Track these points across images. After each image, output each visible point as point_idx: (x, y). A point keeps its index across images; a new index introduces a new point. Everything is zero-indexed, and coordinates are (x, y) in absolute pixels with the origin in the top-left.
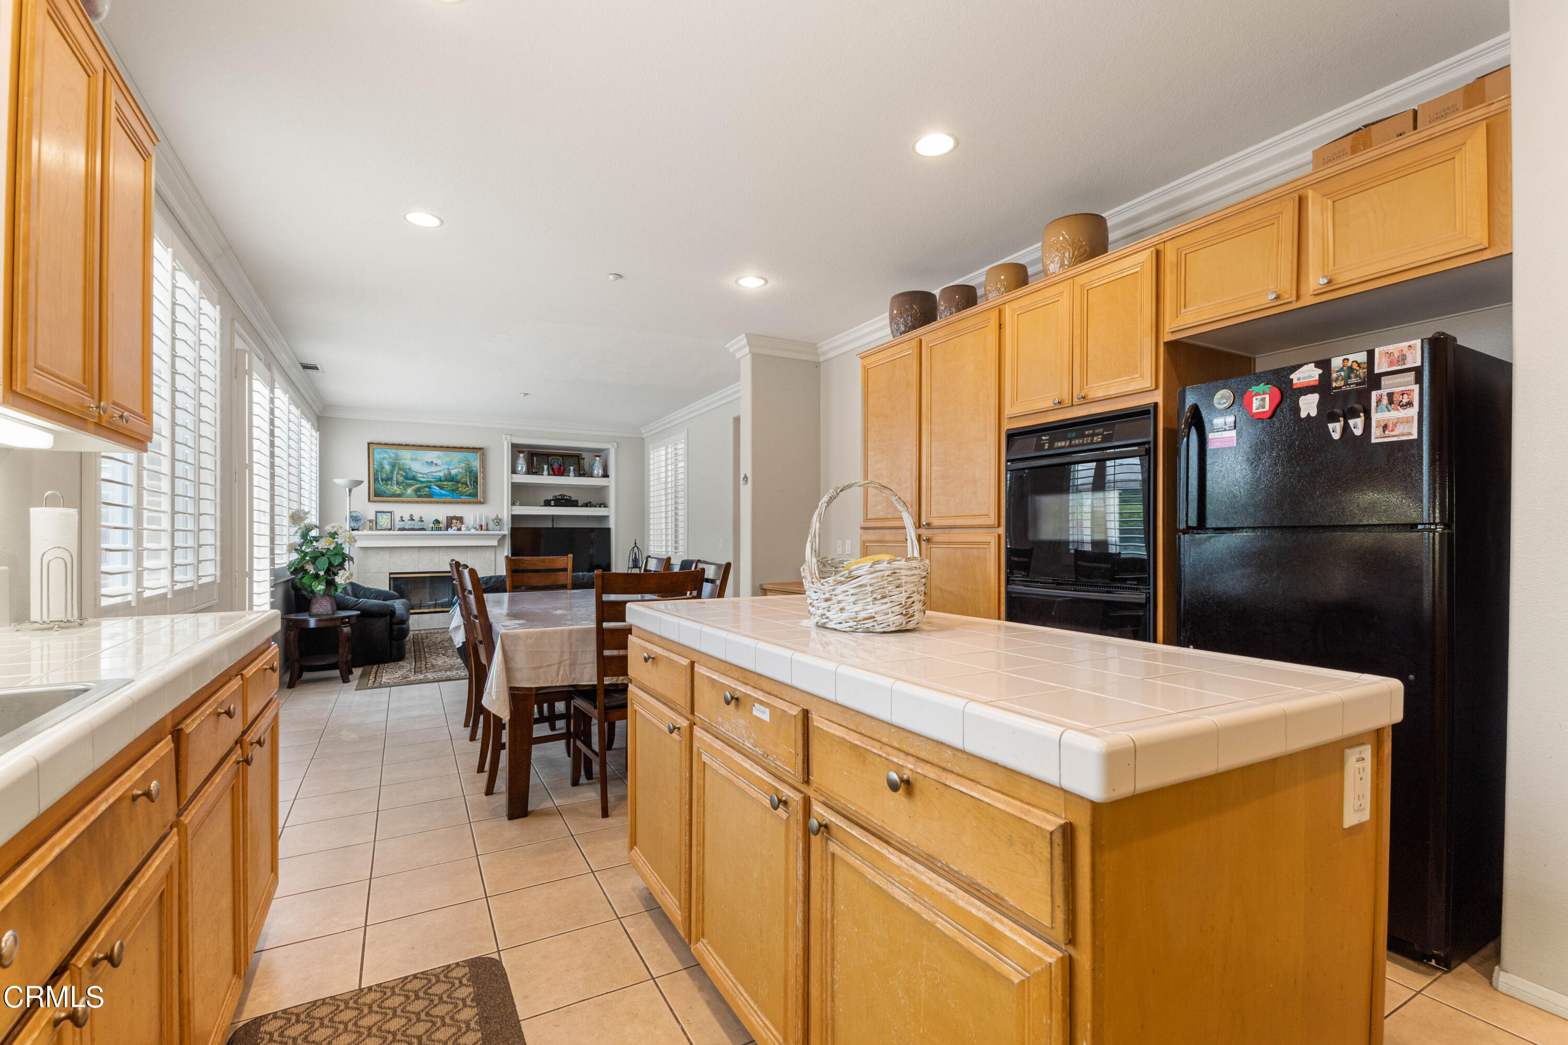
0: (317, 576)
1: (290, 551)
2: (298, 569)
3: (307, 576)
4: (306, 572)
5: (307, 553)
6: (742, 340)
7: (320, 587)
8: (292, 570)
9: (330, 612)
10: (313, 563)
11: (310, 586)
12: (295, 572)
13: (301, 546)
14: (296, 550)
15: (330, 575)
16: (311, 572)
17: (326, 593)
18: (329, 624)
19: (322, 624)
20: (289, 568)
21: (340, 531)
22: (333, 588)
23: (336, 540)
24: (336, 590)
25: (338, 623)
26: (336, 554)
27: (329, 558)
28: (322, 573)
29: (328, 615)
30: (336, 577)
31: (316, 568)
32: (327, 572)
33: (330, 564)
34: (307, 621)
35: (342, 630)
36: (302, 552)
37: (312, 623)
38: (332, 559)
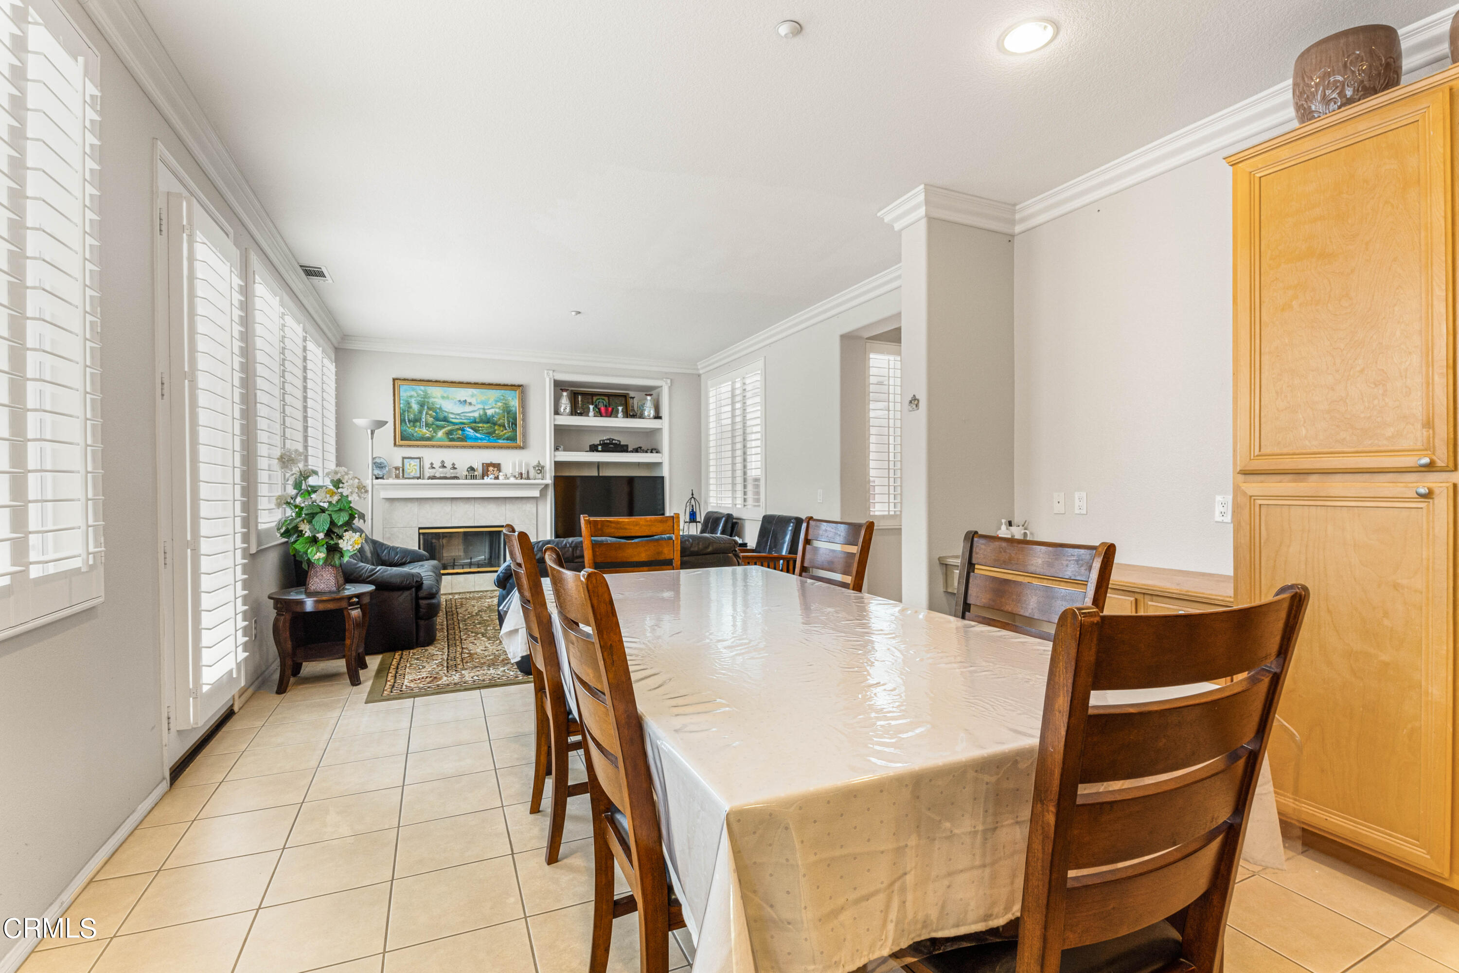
0: (314, 540)
1: (279, 505)
2: (291, 531)
3: (301, 540)
4: (300, 534)
5: (302, 508)
6: (918, 195)
7: (318, 555)
8: (282, 531)
9: (334, 589)
10: (310, 522)
11: (306, 553)
12: (287, 533)
13: (294, 498)
14: (288, 503)
15: (332, 539)
16: (307, 535)
17: (327, 562)
18: (331, 606)
19: (322, 607)
20: (279, 529)
21: (346, 477)
22: (337, 556)
23: (340, 490)
24: (342, 556)
25: (344, 604)
26: (340, 510)
27: (330, 515)
28: (321, 536)
29: (330, 592)
30: (340, 541)
31: (314, 530)
32: (329, 533)
33: (332, 523)
34: (301, 603)
35: (349, 614)
36: (296, 506)
37: (309, 605)
38: (334, 516)
